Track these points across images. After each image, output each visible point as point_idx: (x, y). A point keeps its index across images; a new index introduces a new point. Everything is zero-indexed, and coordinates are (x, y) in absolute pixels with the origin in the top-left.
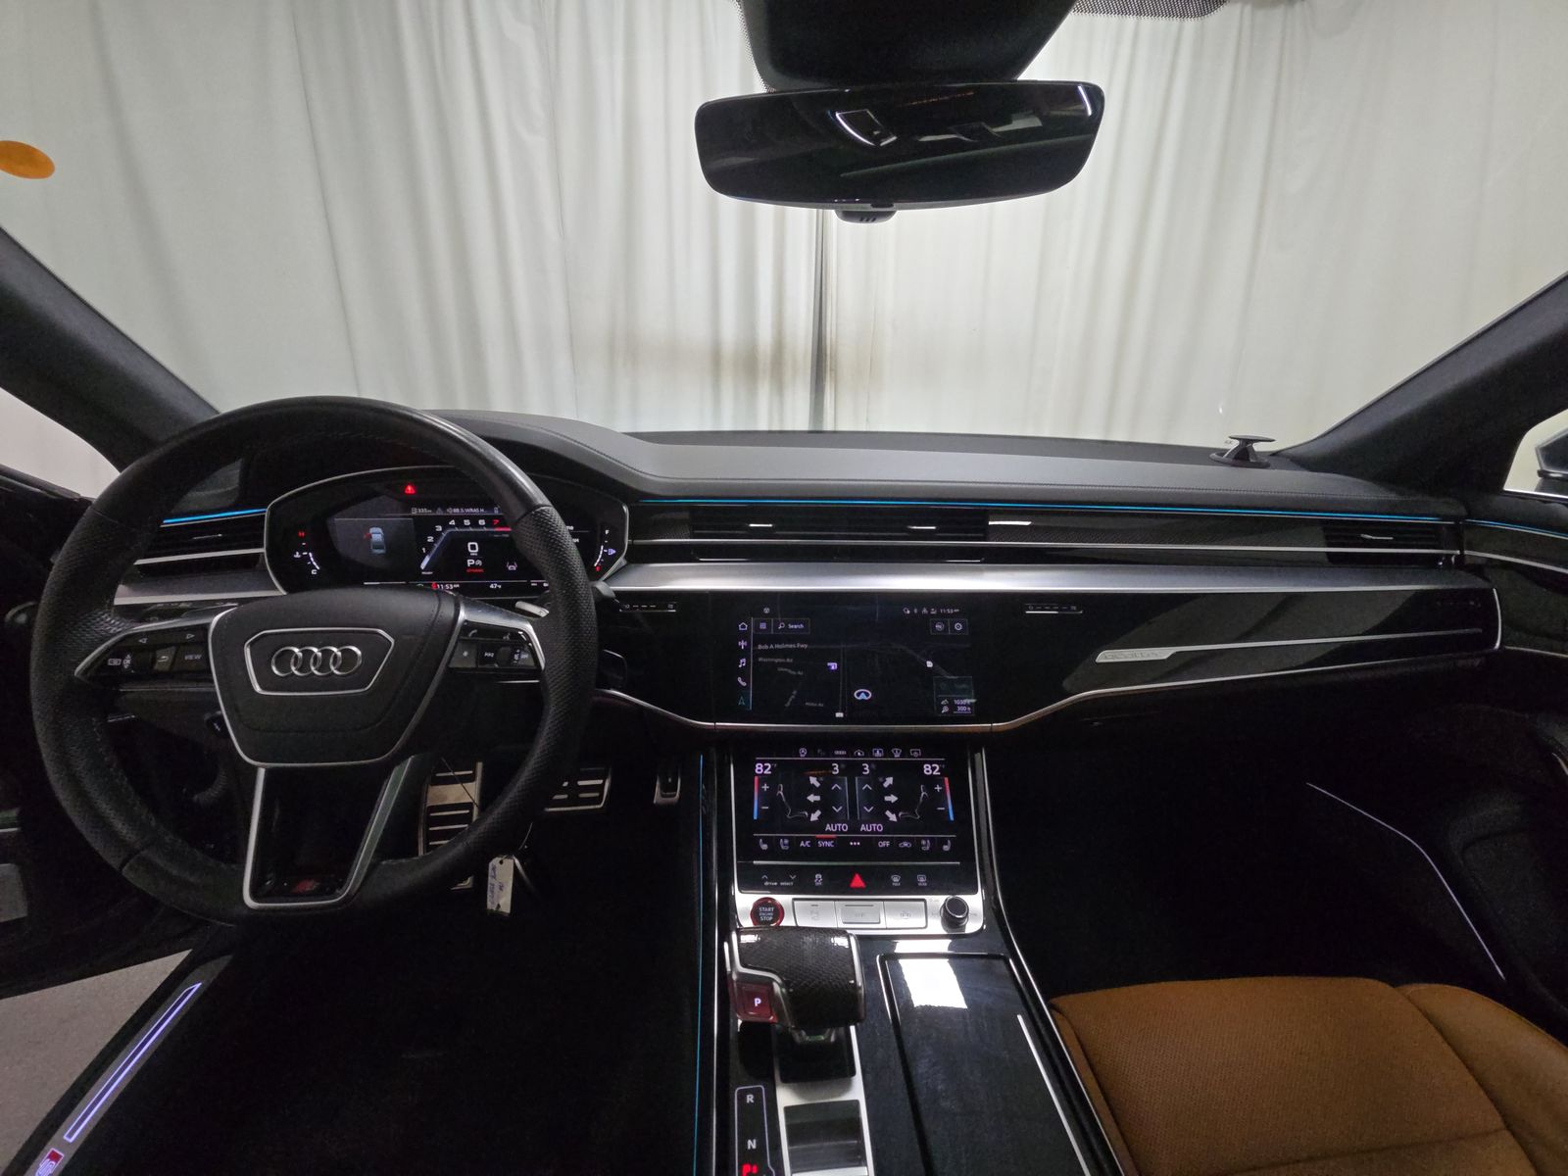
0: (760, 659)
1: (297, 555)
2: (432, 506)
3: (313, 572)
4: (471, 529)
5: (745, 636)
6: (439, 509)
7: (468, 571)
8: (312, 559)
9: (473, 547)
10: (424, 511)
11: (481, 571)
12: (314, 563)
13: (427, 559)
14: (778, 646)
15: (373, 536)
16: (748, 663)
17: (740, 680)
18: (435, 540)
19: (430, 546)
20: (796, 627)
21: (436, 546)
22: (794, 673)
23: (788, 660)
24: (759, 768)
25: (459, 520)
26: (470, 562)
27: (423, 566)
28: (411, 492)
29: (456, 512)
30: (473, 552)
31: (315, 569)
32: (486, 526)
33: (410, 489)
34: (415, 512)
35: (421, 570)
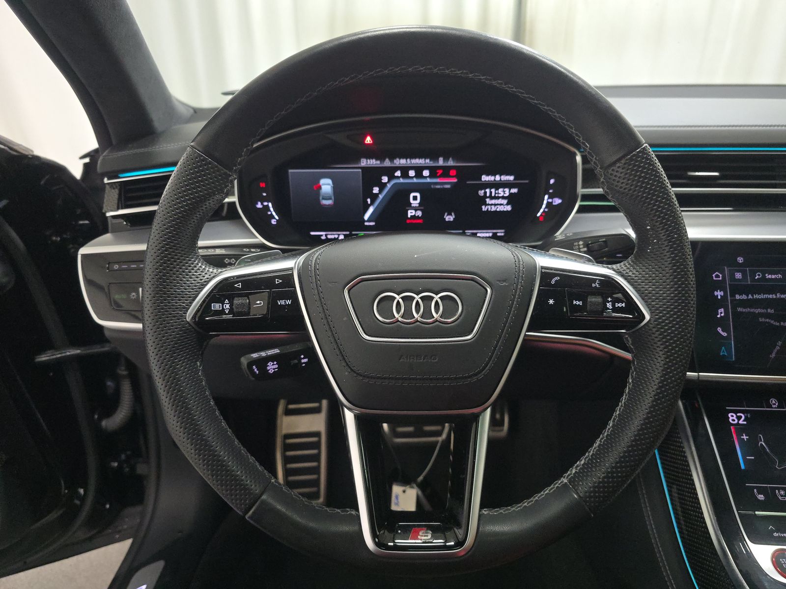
0: (739, 309)
1: (259, 206)
2: (380, 157)
3: (273, 222)
4: (415, 180)
5: (720, 285)
6: (387, 160)
7: (408, 221)
8: (272, 209)
9: (415, 198)
10: (373, 162)
11: (421, 221)
12: (274, 213)
13: (371, 210)
14: (756, 296)
15: (323, 187)
16: (726, 312)
17: (719, 330)
18: (381, 191)
19: (374, 197)
20: (773, 277)
21: (381, 197)
22: (778, 324)
23: (769, 311)
24: (732, 418)
25: (405, 170)
26: (411, 213)
27: (366, 217)
28: (369, 142)
29: (403, 162)
30: (415, 203)
31: (275, 218)
32: (430, 176)
33: (368, 140)
34: (364, 163)
35: (364, 221)
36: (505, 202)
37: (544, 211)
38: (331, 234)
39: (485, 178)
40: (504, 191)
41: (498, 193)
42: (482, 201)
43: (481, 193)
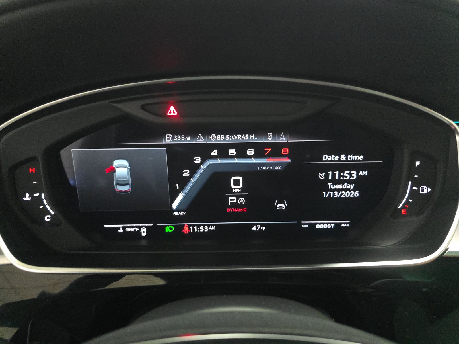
1: (27, 198)
2: (191, 131)
3: (48, 218)
4: (237, 161)
6: (200, 136)
7: (228, 210)
8: (45, 202)
9: (237, 182)
10: (181, 139)
11: (243, 210)
12: (48, 207)
13: (180, 197)
15: (117, 170)
18: (192, 174)
19: (185, 181)
21: (193, 181)
25: (223, 149)
26: (232, 200)
27: (175, 205)
28: (172, 114)
29: (220, 139)
30: (236, 188)
31: (50, 214)
32: (255, 156)
33: (172, 111)
34: (169, 139)
35: (172, 211)
36: (352, 186)
37: (407, 202)
38: (131, 227)
39: (327, 158)
40: (350, 174)
41: (343, 176)
42: (323, 185)
43: (322, 176)
